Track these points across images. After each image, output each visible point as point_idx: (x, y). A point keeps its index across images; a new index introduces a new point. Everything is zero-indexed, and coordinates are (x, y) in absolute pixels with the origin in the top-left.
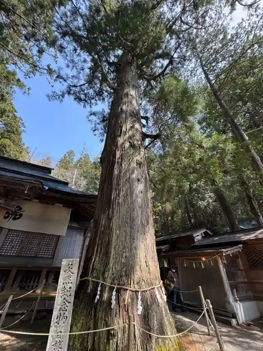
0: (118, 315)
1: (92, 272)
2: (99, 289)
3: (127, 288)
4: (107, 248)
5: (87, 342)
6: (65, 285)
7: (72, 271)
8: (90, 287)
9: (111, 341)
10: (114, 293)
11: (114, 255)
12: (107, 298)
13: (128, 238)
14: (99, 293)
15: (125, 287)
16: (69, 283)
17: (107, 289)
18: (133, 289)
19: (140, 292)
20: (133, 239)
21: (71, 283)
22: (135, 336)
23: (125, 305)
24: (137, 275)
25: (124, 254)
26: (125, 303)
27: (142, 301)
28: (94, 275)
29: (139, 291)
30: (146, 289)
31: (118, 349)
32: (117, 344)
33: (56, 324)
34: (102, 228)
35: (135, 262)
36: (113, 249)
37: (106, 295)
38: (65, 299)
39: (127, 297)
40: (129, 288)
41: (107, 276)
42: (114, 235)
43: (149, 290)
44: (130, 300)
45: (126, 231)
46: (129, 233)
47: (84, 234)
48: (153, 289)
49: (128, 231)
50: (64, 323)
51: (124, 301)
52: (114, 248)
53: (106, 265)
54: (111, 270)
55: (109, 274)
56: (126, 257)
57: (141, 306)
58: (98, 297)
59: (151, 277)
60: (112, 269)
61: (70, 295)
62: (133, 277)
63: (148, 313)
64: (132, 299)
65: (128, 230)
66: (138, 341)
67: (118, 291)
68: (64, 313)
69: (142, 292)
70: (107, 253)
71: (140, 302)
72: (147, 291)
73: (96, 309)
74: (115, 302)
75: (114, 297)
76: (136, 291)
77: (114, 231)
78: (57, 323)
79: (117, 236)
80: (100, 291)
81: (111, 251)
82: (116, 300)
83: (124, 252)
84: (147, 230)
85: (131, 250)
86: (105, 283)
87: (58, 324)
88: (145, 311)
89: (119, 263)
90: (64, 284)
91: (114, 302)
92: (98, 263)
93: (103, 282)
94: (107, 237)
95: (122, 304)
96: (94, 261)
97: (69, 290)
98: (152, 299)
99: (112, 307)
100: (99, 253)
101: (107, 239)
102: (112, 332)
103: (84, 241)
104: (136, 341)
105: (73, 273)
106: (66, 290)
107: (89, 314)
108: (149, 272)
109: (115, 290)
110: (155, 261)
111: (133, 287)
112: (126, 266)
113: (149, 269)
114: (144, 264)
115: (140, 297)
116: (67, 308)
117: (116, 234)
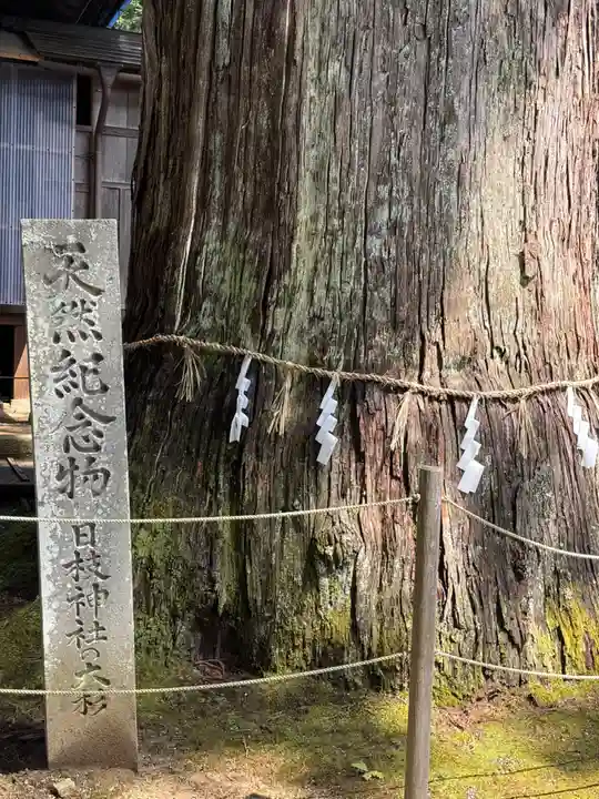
0: (354, 492)
1: (191, 308)
2: (243, 384)
3: (405, 382)
4: (270, 173)
5: (212, 581)
6: (65, 343)
7: (90, 277)
8: (192, 378)
9: (325, 581)
10: (329, 403)
11: (314, 218)
12: (289, 424)
13: (405, 108)
14: (243, 401)
15: (389, 379)
16: (84, 336)
17: (288, 385)
18: (436, 389)
19: (475, 402)
20: (439, 117)
21: (98, 336)
22: (442, 568)
23: (389, 455)
24: (463, 322)
25: (383, 216)
26: (392, 446)
27: (487, 438)
28: (206, 323)
29: (467, 400)
30: (509, 392)
31: (361, 605)
32: (354, 589)
33: (61, 497)
34: (223, 43)
35: (448, 257)
36: (306, 183)
37: (283, 415)
38: (79, 402)
39: (400, 425)
40: (415, 384)
41: (279, 327)
42: (311, 92)
43: (529, 398)
44: (416, 436)
45: (391, 64)
46: (415, 81)
47: (84, 117)
48: (550, 391)
49: (406, 64)
50: (96, 494)
51: (387, 438)
52: (316, 177)
53: (272, 270)
54: (302, 298)
55: (291, 319)
56: (394, 227)
57: (480, 459)
58: (241, 419)
59: (550, 336)
60: (311, 292)
61: (105, 389)
62: (437, 336)
63: (516, 492)
64: (431, 432)
65: (412, 56)
66: (460, 588)
67: (352, 395)
68: (92, 460)
69: (484, 401)
70: (271, 209)
71: (471, 445)
72: (515, 400)
73: (236, 467)
74: (334, 439)
75: (327, 421)
76: (451, 399)
77: (311, 64)
78: (63, 491)
79: (330, 99)
80: (254, 393)
81: (292, 196)
82: (339, 432)
83: (379, 202)
84: (548, 53)
85: (426, 189)
86: (271, 360)
87: (71, 495)
88: (500, 483)
89: (351, 260)
90: (57, 339)
91: (328, 440)
92: (222, 266)
93: (260, 356)
94: (263, 104)
95: (373, 450)
96: (195, 253)
97: (91, 365)
98: (542, 434)
99: (323, 458)
100: (215, 206)
101: (264, 122)
102: (330, 551)
103: (90, 160)
104: (445, 585)
105: (98, 292)
106: (75, 367)
107: (206, 486)
108: (539, 313)
109: (331, 390)
110: (579, 256)
111: (437, 381)
112: (394, 276)
113: (539, 295)
114: (505, 271)
115: (472, 423)
116: (99, 440)
117: (321, 90)
